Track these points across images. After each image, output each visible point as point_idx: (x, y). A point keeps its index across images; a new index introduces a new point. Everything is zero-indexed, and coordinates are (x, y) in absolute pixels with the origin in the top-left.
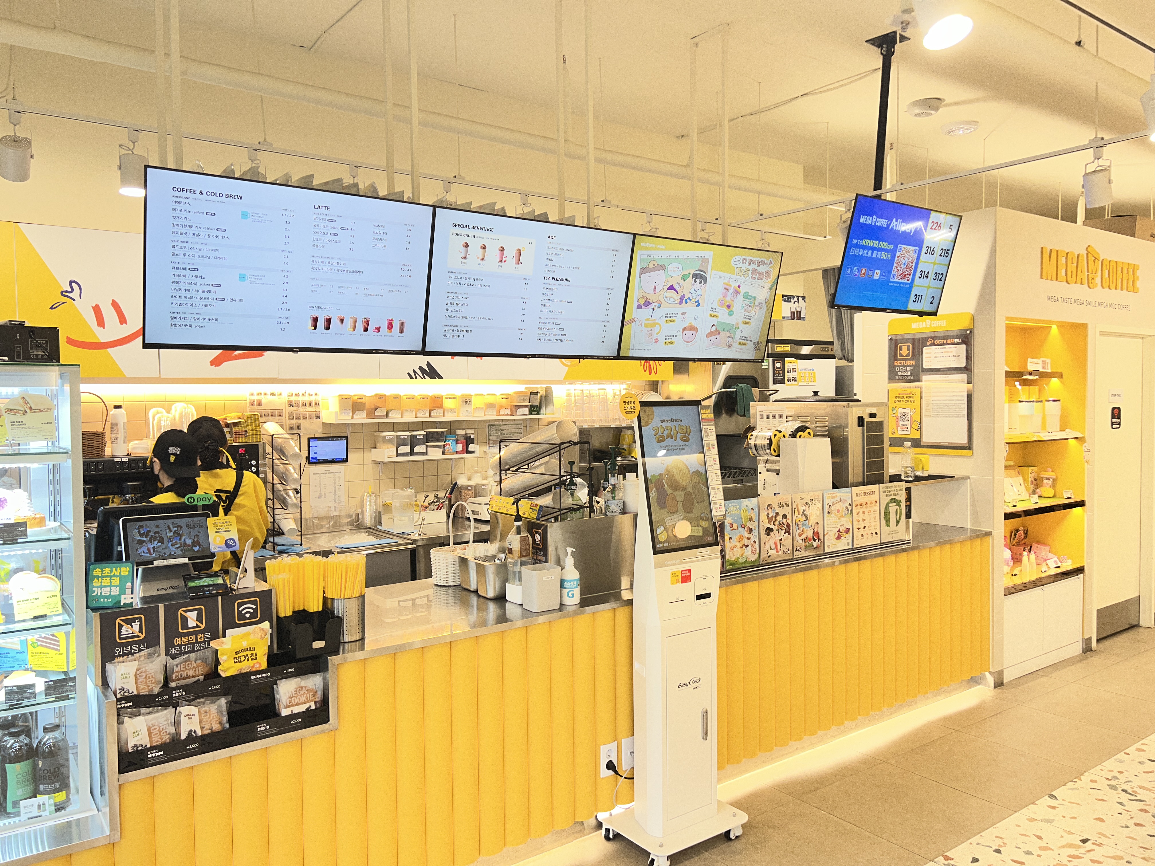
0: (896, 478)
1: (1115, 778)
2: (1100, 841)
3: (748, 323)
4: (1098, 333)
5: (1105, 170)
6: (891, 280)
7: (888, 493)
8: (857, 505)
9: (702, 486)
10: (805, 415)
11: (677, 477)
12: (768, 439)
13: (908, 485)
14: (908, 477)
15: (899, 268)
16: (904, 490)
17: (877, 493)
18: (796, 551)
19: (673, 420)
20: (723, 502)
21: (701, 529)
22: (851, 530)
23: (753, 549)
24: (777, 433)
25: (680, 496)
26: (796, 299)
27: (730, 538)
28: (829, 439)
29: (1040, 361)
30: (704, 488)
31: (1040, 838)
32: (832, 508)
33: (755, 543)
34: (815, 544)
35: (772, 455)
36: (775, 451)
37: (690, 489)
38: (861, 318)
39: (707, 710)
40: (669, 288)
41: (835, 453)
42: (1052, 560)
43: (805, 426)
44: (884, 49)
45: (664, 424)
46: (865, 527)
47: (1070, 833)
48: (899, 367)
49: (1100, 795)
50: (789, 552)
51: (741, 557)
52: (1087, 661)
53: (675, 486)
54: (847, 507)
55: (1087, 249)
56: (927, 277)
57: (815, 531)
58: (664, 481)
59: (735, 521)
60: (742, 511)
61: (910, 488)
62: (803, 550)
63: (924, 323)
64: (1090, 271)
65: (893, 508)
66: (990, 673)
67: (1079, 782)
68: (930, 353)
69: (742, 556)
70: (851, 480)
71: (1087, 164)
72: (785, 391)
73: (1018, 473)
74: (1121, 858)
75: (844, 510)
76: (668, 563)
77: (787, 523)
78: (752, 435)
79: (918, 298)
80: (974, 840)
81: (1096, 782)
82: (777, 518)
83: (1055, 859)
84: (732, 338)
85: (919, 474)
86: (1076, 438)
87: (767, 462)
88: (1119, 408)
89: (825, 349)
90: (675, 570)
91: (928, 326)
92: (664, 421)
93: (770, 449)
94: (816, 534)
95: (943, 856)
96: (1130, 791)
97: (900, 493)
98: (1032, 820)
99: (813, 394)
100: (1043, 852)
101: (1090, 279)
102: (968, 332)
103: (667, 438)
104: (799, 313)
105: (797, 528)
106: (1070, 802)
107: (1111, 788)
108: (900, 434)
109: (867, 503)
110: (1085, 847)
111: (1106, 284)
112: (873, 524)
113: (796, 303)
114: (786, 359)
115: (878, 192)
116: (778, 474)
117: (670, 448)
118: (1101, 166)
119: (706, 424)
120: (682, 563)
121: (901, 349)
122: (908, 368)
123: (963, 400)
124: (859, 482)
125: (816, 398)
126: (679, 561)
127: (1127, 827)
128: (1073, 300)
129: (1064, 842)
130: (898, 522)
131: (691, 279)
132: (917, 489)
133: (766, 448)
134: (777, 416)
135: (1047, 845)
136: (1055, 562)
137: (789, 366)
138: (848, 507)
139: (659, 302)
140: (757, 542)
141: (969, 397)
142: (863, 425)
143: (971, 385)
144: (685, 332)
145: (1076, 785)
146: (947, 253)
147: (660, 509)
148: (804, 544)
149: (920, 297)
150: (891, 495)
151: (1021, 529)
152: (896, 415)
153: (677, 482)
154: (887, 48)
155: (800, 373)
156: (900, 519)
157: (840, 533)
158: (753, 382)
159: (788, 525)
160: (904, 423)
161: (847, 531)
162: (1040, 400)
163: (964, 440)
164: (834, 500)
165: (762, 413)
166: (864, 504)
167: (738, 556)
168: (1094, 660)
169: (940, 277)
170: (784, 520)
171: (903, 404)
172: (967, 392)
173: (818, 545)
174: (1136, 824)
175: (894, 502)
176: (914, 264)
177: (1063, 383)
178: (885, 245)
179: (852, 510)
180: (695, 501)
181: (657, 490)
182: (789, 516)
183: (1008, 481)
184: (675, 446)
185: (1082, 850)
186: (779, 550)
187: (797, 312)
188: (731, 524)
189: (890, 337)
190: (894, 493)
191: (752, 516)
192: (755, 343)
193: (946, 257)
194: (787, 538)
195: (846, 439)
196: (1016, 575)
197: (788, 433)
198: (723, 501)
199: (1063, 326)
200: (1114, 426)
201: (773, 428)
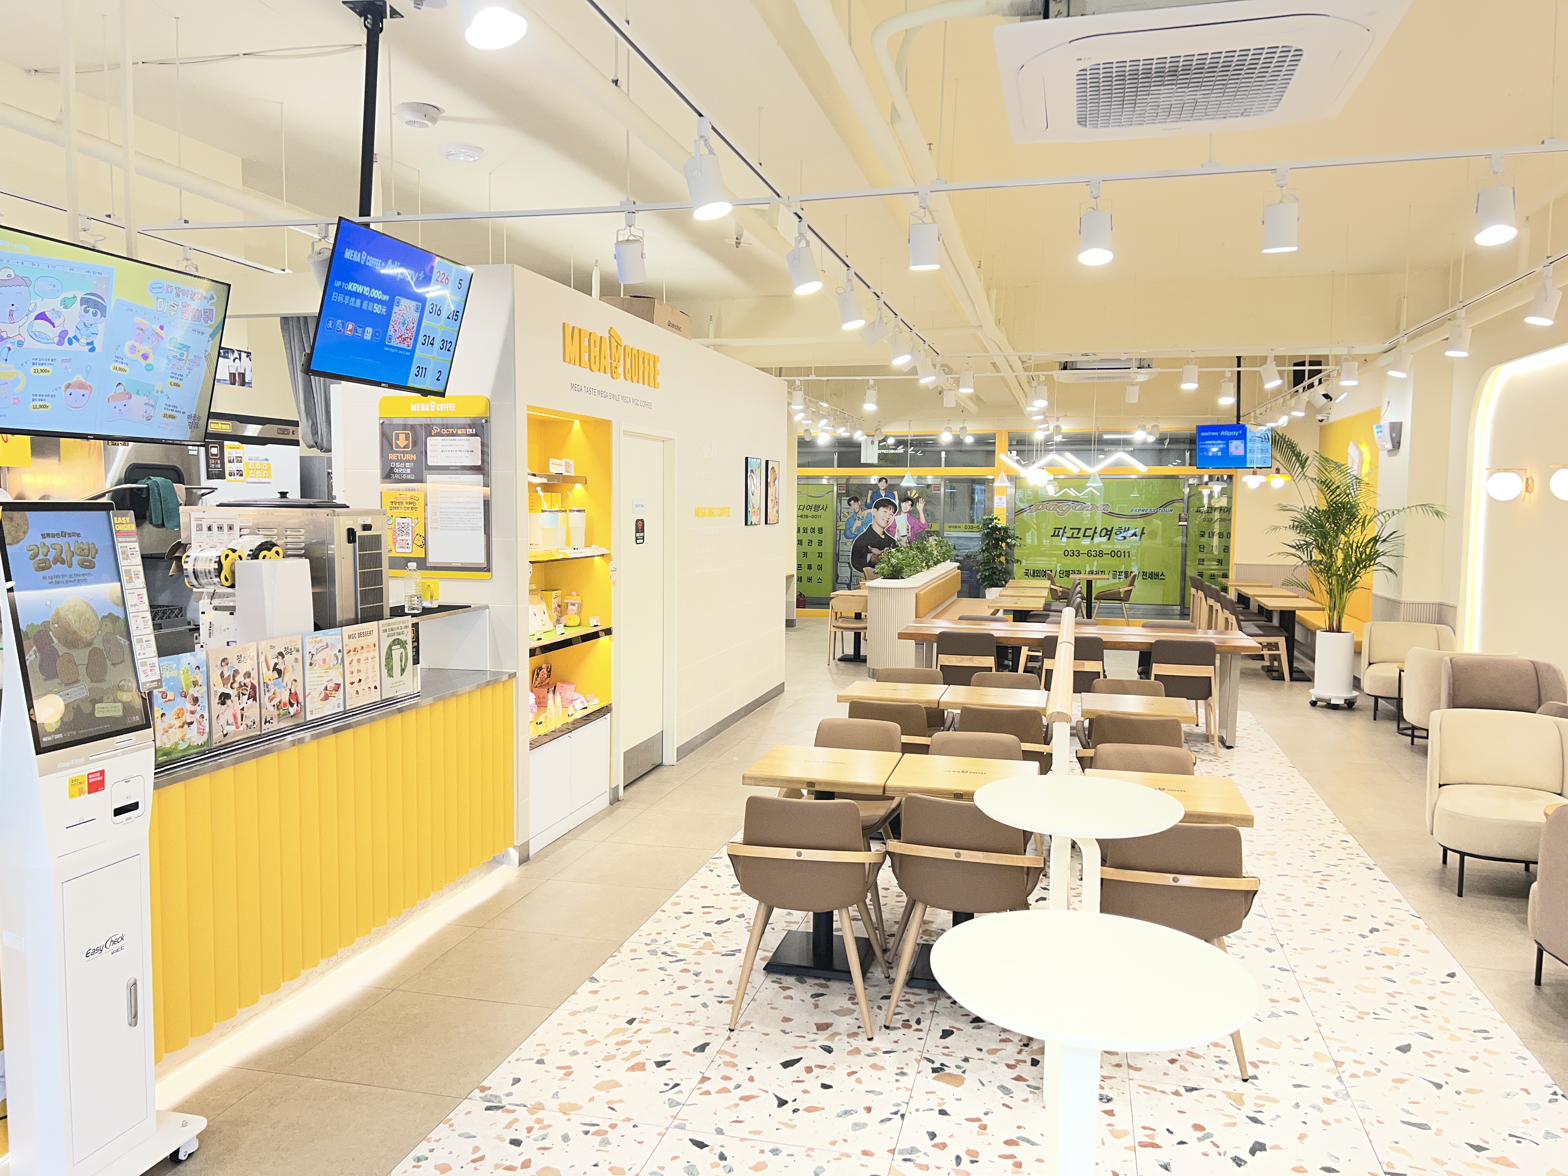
0: (398, 612)
1: (654, 941)
2: (646, 1017)
3: (177, 385)
4: (622, 433)
5: (638, 241)
6: (387, 343)
7: (390, 632)
8: (349, 651)
9: (119, 637)
10: (270, 525)
11: (75, 626)
12: (215, 562)
13: (415, 620)
14: (413, 609)
15: (397, 329)
16: (410, 626)
17: (376, 633)
18: (265, 723)
19: (63, 534)
20: (156, 660)
21: (120, 705)
22: (342, 686)
23: (201, 727)
24: (230, 553)
25: (81, 656)
26: (236, 355)
27: (163, 715)
28: (308, 560)
29: (563, 462)
30: (124, 642)
31: (584, 1032)
32: (315, 657)
33: (203, 718)
34: (292, 710)
35: (223, 585)
36: (227, 580)
37: (98, 644)
38: (340, 391)
39: (136, 981)
40: (38, 317)
41: (316, 580)
42: (579, 701)
43: (271, 542)
44: (369, 21)
45: (49, 541)
46: (360, 680)
47: (616, 1016)
48: (396, 461)
49: (640, 964)
50: (255, 726)
51: (181, 742)
52: (614, 814)
53: (72, 640)
54: (335, 655)
55: (609, 331)
56: (432, 344)
57: (293, 692)
58: (51, 633)
59: (171, 689)
60: (181, 672)
61: (418, 624)
62: (275, 721)
63: (427, 405)
64: (613, 359)
65: (397, 652)
66: (515, 847)
67: (619, 955)
68: (436, 445)
69: (183, 740)
70: (339, 617)
71: (619, 231)
72: (227, 490)
73: (542, 598)
74: (668, 1030)
75: (332, 659)
76: (64, 765)
77: (252, 684)
78: (188, 556)
79: (422, 371)
80: (513, 1057)
81: (635, 950)
82: (236, 679)
83: (602, 1052)
84: (152, 406)
85: (427, 604)
86: (603, 555)
87: (213, 596)
88: (642, 521)
89: (283, 432)
90: (75, 775)
91: (433, 410)
92: (48, 535)
93: (219, 576)
94: (293, 695)
95: (477, 1088)
96: (670, 953)
97: (405, 630)
98: (573, 1013)
99: (279, 495)
100: (589, 1047)
101: (613, 368)
102: (484, 421)
103: (55, 563)
104: (243, 375)
105: (266, 689)
106: (611, 982)
107: (651, 954)
108: (399, 552)
109: (362, 647)
110: (632, 1029)
111: (628, 376)
112: (371, 675)
113: (237, 360)
114: (226, 443)
115: (364, 219)
116: (232, 614)
117: (61, 579)
118: (634, 236)
119: (124, 540)
120: (88, 762)
121: (397, 438)
122: (407, 464)
123: (479, 508)
124: (351, 620)
125: (283, 501)
126: (83, 760)
127: (671, 993)
128: (596, 391)
129: (610, 1029)
130: (403, 670)
131: (77, 307)
132: (425, 624)
133: (213, 575)
134: (225, 528)
135: (592, 1038)
136: (582, 702)
137: (230, 453)
138: (338, 654)
139: (19, 338)
140: (206, 716)
141: (487, 504)
142: (354, 541)
143: (489, 489)
144: (69, 391)
145: (617, 959)
146: (456, 315)
147: (45, 680)
148: (276, 712)
149: (424, 370)
150: (393, 635)
151: (544, 666)
152: (393, 526)
153: (74, 633)
154: (373, 20)
155: (247, 464)
156: (405, 665)
157: (328, 692)
158: (176, 475)
159: (253, 687)
160: (404, 538)
161: (337, 687)
162: (564, 509)
163: (481, 560)
164: (318, 646)
165: (200, 522)
166: (359, 648)
167: (177, 740)
168: (622, 810)
169: (449, 345)
170: (247, 681)
171: (401, 512)
172: (484, 497)
173: (297, 711)
174: (679, 988)
175: (398, 644)
176: (415, 325)
177: (587, 489)
178: (378, 294)
179: (343, 658)
180: (109, 663)
181: (39, 650)
182: (254, 674)
183: (532, 609)
184: (71, 576)
185: (629, 1033)
186: (239, 724)
187: (239, 374)
188: (163, 693)
189: (381, 421)
190: (398, 631)
191: (197, 677)
192: (189, 417)
193: (456, 320)
194: (251, 707)
195: (331, 560)
196: (541, 723)
197: (245, 553)
198: (157, 658)
199: (587, 422)
200: (638, 541)
201: (219, 545)
